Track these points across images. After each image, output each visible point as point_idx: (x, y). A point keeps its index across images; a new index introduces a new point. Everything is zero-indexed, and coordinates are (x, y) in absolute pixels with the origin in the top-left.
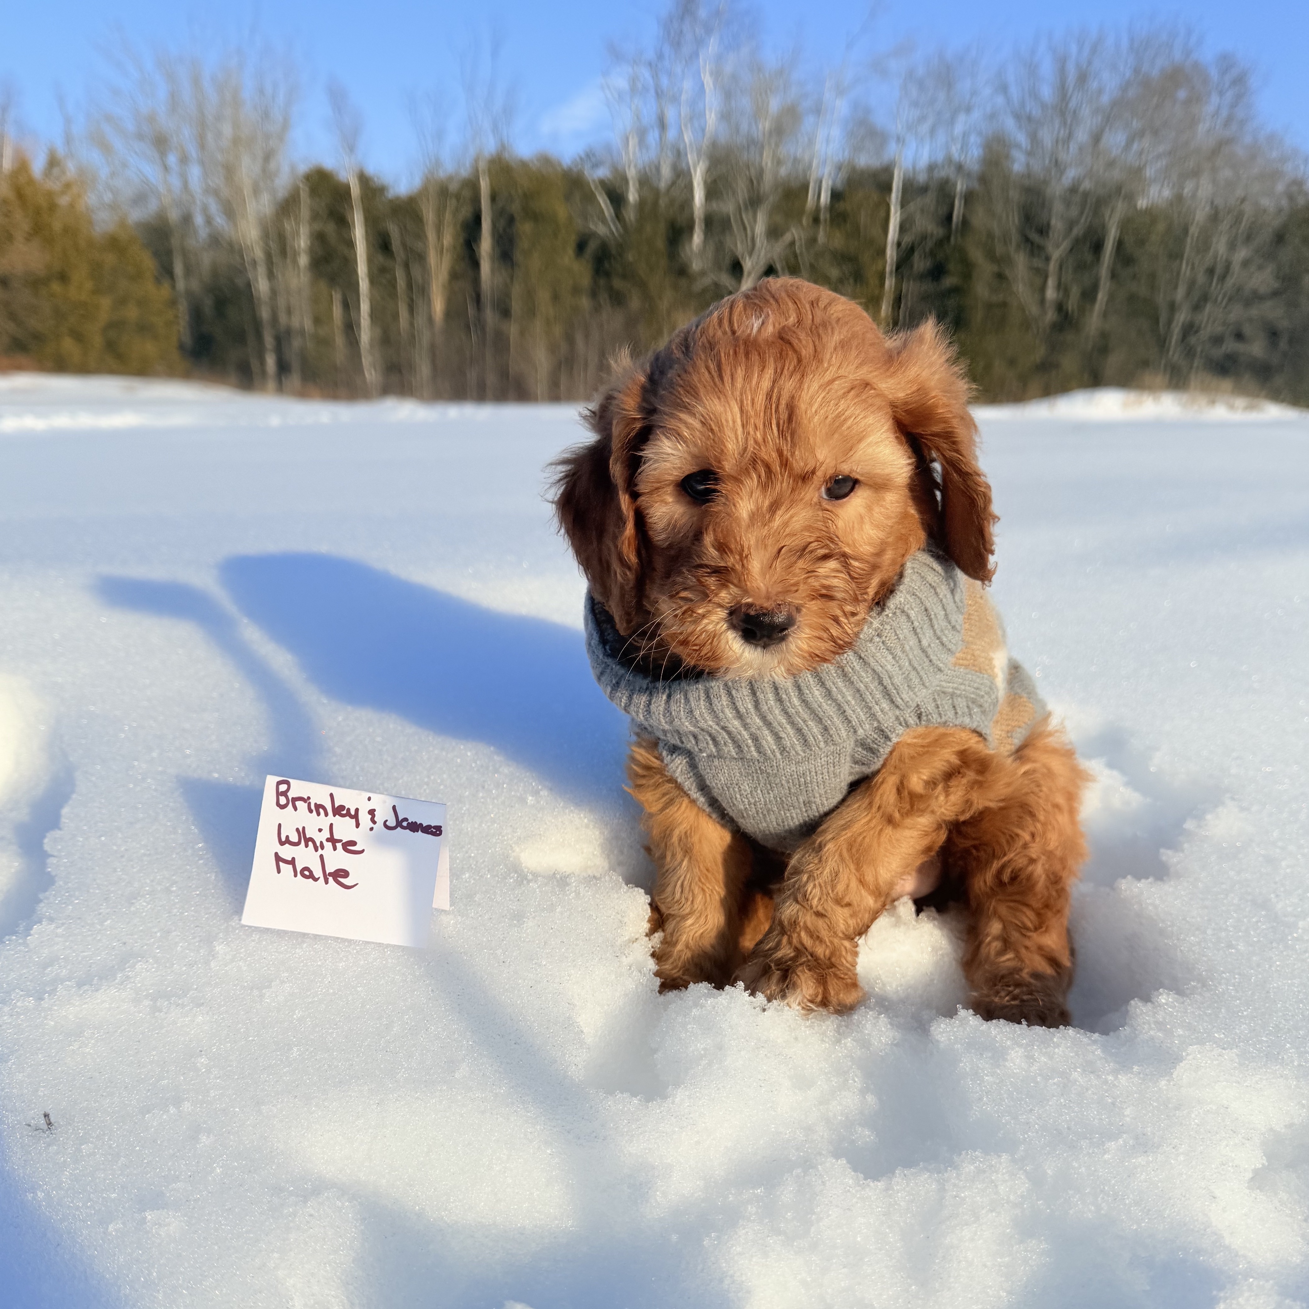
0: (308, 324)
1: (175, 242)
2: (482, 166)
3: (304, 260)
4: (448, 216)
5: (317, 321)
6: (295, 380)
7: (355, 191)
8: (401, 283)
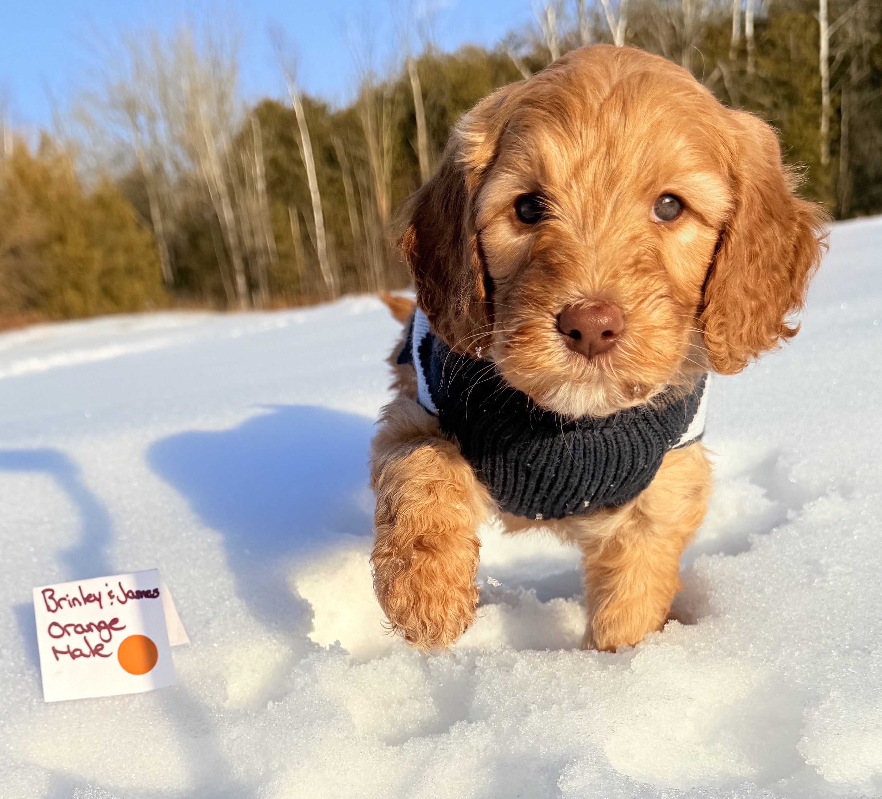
0: (270, 242)
1: (150, 191)
2: (412, 68)
3: (261, 185)
6: (263, 294)
7: (300, 114)
8: (348, 189)
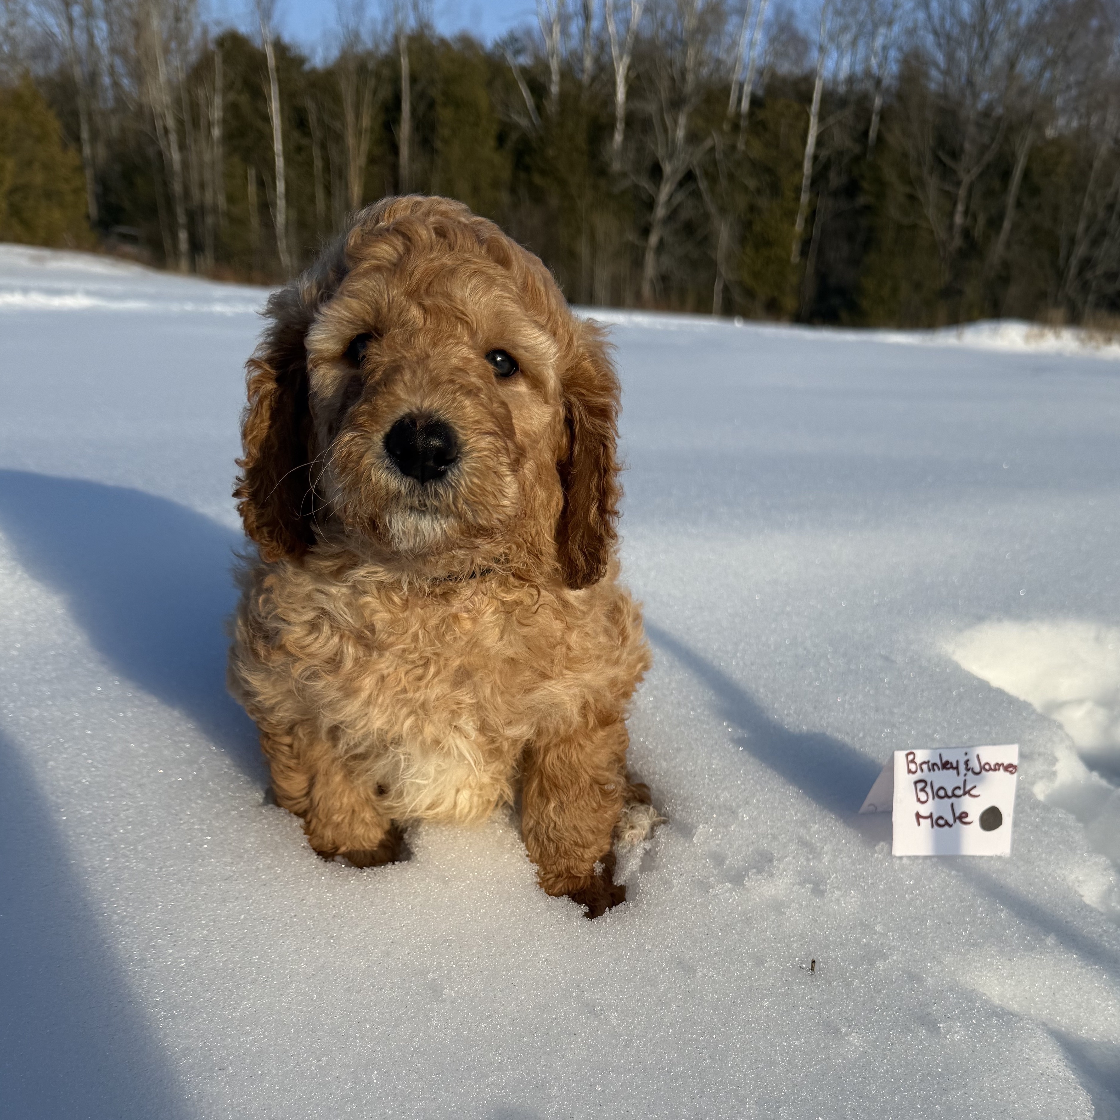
0: (222, 201)
1: (81, 103)
2: (403, 42)
3: (216, 132)
4: (368, 96)
5: (231, 199)
6: (208, 260)
7: (271, 62)
8: (318, 164)
